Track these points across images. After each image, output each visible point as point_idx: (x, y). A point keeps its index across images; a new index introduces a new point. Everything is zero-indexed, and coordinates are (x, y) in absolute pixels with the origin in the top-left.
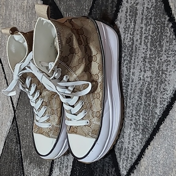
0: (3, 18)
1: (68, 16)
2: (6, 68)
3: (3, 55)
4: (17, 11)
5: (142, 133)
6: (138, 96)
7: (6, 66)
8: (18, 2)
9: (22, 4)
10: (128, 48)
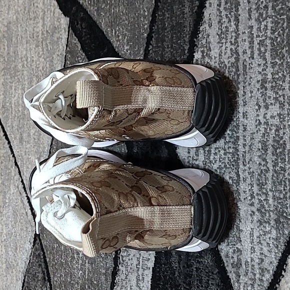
0: (4, 60)
1: (115, 33)
2: (16, 147)
3: (10, 124)
4: (27, 44)
5: (275, 226)
6: (259, 156)
7: (15, 143)
8: (27, 29)
9: (34, 30)
10: (229, 68)
